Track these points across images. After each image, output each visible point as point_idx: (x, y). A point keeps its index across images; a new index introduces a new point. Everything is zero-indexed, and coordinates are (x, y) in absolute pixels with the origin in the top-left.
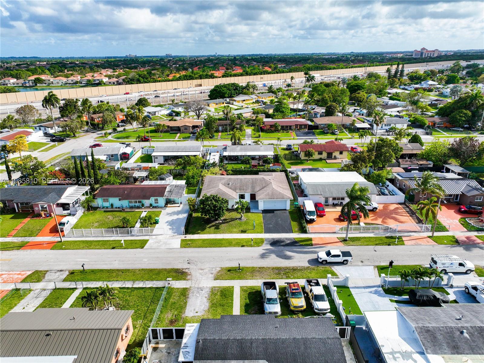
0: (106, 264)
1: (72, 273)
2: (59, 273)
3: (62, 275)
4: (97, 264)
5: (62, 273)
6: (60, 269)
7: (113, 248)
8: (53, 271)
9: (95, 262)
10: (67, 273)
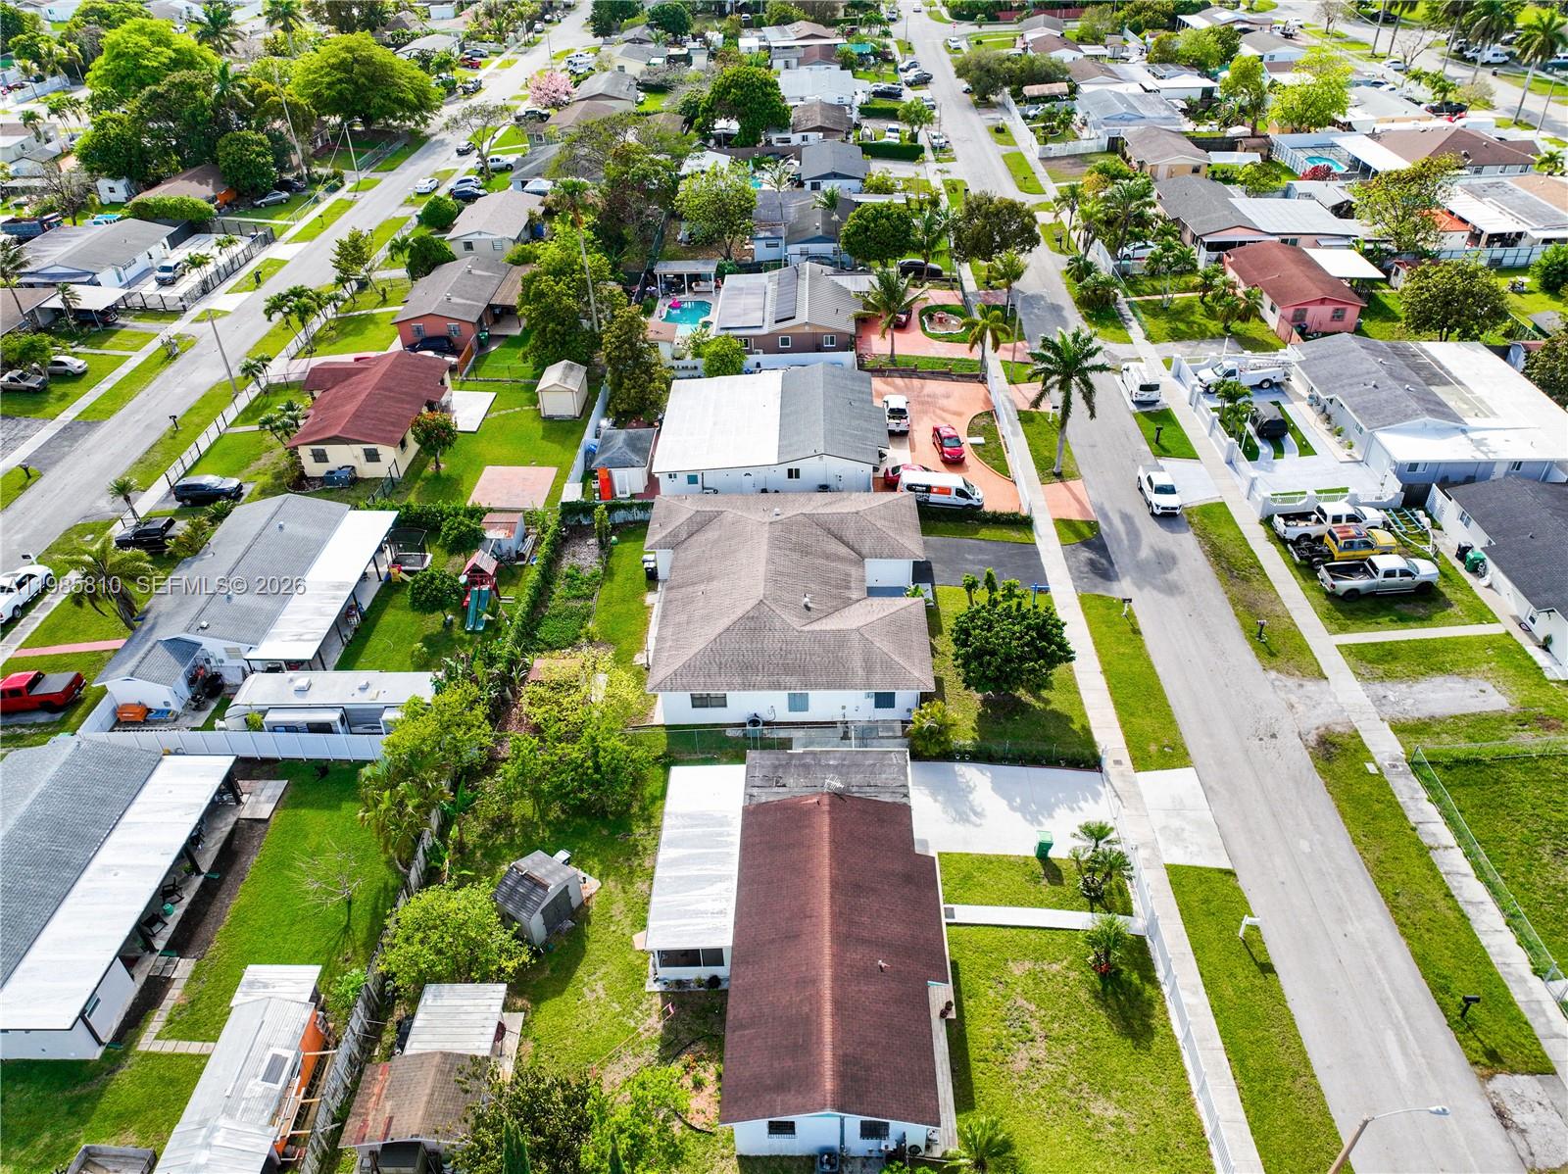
0: (1381, 959)
1: (1491, 1061)
2: (1520, 1117)
3: (1520, 1099)
4: (1396, 991)
5: (1509, 1105)
6: (1498, 1122)
7: (1267, 968)
8: (1522, 1145)
9: (1384, 1002)
10: (1501, 1082)
